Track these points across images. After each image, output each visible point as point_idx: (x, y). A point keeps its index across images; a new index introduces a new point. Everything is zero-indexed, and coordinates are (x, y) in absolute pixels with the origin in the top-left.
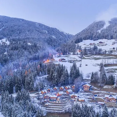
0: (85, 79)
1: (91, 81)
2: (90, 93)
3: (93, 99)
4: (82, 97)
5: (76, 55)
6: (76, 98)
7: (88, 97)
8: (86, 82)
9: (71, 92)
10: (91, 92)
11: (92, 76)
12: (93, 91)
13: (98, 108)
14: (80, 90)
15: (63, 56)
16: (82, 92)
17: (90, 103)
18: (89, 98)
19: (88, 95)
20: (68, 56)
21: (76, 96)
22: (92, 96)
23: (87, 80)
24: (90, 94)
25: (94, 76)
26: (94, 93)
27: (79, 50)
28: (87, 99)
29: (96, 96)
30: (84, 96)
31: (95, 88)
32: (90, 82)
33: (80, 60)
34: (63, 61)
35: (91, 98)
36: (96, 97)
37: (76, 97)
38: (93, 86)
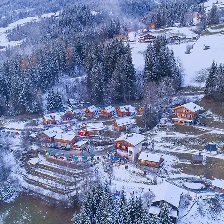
0: (189, 88)
1: (205, 93)
2: (193, 136)
3: (196, 162)
4: (155, 149)
5: (187, 26)
6: (131, 152)
7: (182, 150)
8: (187, 97)
9: (130, 127)
10: (196, 132)
11: (210, 76)
12: (205, 129)
13: (207, 206)
14: (162, 122)
15: (154, 30)
16: (163, 128)
17: (183, 175)
18: (181, 156)
19: (181, 142)
20: (167, 31)
21: (131, 146)
22: (198, 148)
23: (194, 89)
24: (192, 140)
25: (217, 76)
26: (207, 138)
27: (198, 15)
28: (175, 158)
29: (213, 148)
30: (168, 144)
31: (216, 118)
32: (203, 95)
33: (194, 38)
34: (147, 40)
35: (189, 157)
36: (213, 154)
37: (130, 149)
38: (208, 112)
